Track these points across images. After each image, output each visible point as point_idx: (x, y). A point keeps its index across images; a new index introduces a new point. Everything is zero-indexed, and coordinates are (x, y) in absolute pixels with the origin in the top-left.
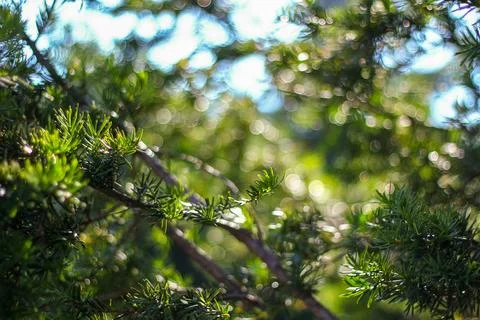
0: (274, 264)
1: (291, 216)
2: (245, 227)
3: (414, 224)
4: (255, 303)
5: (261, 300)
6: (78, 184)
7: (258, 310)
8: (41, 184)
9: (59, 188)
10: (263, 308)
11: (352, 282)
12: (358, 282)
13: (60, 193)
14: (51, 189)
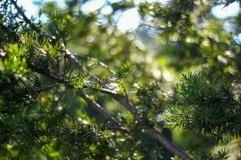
0: (134, 111)
1: (142, 87)
2: (120, 93)
3: (199, 91)
4: (125, 131)
5: (128, 130)
6: (25, 71)
7: (126, 135)
8: (6, 70)
9: (16, 73)
10: (129, 134)
11: (170, 120)
12: (173, 120)
13: (16, 75)
14: (11, 73)
